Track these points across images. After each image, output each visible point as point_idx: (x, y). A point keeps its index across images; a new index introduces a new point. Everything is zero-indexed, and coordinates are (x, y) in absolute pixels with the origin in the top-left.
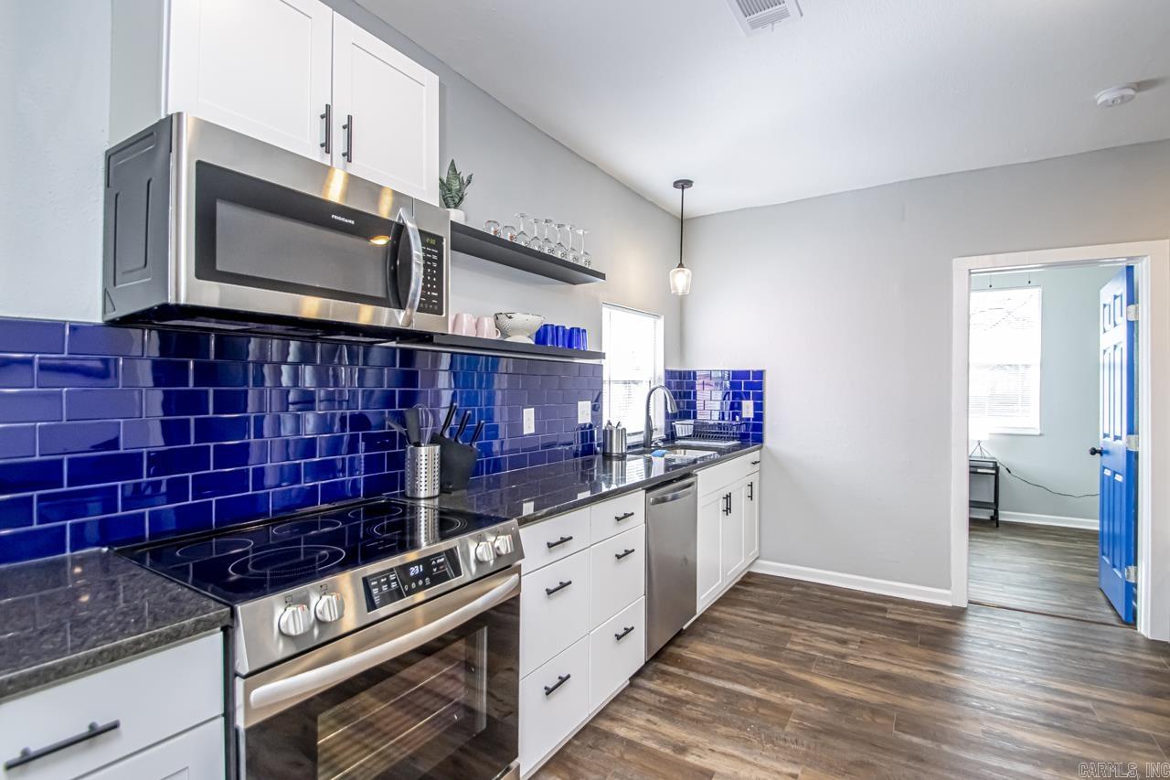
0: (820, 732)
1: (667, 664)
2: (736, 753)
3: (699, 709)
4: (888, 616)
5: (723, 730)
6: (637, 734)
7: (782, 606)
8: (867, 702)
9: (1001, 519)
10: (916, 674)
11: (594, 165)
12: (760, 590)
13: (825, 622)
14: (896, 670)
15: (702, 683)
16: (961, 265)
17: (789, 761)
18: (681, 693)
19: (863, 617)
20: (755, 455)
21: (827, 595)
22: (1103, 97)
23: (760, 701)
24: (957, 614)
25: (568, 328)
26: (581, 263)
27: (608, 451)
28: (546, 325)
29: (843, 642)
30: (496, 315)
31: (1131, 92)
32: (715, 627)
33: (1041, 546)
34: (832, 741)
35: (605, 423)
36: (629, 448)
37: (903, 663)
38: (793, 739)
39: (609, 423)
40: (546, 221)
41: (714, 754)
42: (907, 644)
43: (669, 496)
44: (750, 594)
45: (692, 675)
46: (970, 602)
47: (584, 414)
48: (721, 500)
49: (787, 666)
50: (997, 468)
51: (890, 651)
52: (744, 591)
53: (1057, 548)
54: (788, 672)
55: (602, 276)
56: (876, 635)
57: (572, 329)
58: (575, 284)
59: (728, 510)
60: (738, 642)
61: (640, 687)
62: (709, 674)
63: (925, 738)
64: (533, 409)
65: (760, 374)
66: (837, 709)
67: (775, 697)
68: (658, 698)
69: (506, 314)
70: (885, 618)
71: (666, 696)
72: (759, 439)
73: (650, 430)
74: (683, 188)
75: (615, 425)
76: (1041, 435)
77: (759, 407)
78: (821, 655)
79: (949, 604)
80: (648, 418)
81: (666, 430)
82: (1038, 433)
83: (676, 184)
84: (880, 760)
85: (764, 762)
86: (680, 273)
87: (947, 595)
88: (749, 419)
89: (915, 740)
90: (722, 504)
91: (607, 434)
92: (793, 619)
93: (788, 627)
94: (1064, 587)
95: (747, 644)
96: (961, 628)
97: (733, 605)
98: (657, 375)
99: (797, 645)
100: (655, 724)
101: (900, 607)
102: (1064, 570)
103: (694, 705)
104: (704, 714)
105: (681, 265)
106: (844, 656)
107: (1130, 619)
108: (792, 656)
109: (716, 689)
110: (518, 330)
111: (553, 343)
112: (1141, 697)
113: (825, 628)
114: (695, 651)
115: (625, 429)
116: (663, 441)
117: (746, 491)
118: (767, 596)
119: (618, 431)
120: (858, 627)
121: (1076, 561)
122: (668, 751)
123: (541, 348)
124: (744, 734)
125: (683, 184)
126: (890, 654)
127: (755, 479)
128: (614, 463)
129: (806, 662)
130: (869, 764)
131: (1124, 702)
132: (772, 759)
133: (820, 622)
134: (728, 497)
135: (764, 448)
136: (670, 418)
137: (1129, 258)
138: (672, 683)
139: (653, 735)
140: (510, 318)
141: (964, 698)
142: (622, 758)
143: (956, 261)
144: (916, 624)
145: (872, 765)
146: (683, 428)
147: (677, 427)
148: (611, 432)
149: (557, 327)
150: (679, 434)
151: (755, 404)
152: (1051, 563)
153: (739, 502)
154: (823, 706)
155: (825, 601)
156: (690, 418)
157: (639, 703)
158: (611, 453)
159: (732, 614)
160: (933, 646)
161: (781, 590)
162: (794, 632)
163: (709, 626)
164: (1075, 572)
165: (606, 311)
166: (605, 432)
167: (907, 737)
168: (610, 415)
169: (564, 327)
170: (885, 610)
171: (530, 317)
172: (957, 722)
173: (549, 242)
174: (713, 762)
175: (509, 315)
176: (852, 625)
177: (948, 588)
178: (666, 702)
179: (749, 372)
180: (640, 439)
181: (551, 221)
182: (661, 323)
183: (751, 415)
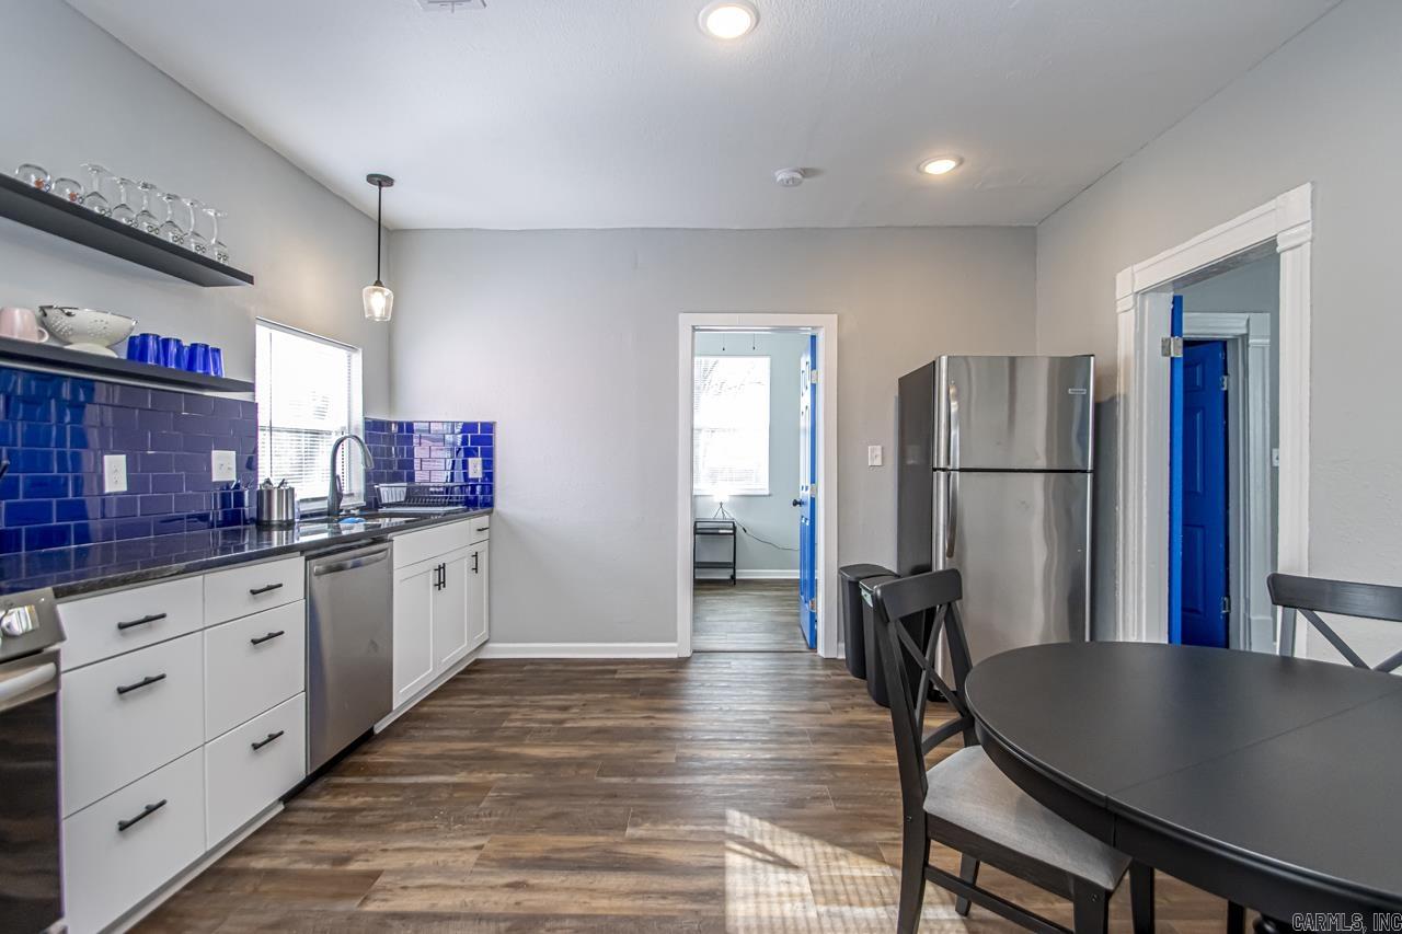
0: (519, 798)
1: (343, 776)
2: (416, 844)
3: (377, 813)
4: (617, 676)
5: (404, 826)
6: (285, 860)
7: (509, 687)
8: (575, 758)
9: (737, 577)
10: (629, 722)
11: (242, 127)
12: (486, 676)
13: (549, 694)
14: (610, 723)
15: (385, 785)
16: (686, 321)
17: (478, 835)
18: (356, 802)
19: (593, 682)
20: (483, 521)
21: (560, 667)
22: (781, 175)
23: (457, 786)
24: (682, 663)
25: (186, 343)
26: (213, 255)
27: (265, 518)
28: (145, 337)
29: (565, 709)
30: (42, 308)
31: (799, 176)
32: (418, 724)
33: (764, 596)
34: (529, 803)
35: (261, 481)
36: (303, 516)
37: (619, 716)
38: (487, 812)
39: (268, 481)
40: (145, 186)
41: (388, 854)
42: (630, 698)
43: (350, 563)
44: (474, 681)
45: (376, 780)
46: (695, 652)
47: (223, 467)
48: (431, 573)
49: (499, 744)
50: (734, 528)
51: (608, 707)
52: (464, 680)
53: (777, 596)
54: (497, 750)
55: (249, 279)
56: (601, 696)
57: (194, 346)
58: (204, 286)
59: (440, 584)
60: (446, 733)
61: (296, 810)
62: (400, 774)
63: (623, 776)
64: (124, 457)
65: (489, 427)
66: (543, 772)
67: (475, 778)
68: (323, 815)
69: (61, 309)
70: (613, 679)
71: (333, 810)
72: (489, 504)
73: (337, 494)
74: (380, 185)
75: (275, 483)
76: (770, 495)
77: (488, 465)
78: (537, 725)
79: (675, 656)
80: (335, 478)
81: (366, 495)
82: (767, 493)
83: (371, 178)
84: (575, 806)
85: (447, 844)
86: (377, 293)
87: (673, 648)
88: (476, 480)
89: (614, 780)
90: (432, 578)
91: (263, 497)
92: (517, 697)
93: (509, 706)
94: (774, 628)
95: (455, 733)
96: (685, 675)
97: (447, 697)
98: (353, 424)
99: (515, 722)
100: (312, 843)
101: (632, 666)
102: (778, 614)
103: (371, 810)
104: (384, 816)
105: (378, 283)
106: (562, 721)
107: (813, 646)
108: (507, 733)
109: (403, 787)
110: (84, 335)
111: (157, 360)
112: (807, 702)
113: (549, 700)
114: (388, 754)
115: (292, 490)
116: (362, 509)
117: (468, 563)
118: (492, 680)
119: (280, 492)
120: (583, 691)
121: (789, 605)
122: (325, 867)
123: (136, 367)
124: (431, 823)
125: (381, 181)
126: (608, 710)
127: (482, 548)
128: (275, 534)
129: (521, 736)
130: (563, 814)
131: (793, 709)
132: (459, 838)
133: (544, 694)
134: (441, 569)
135: (494, 514)
136: (372, 478)
137: (813, 328)
138: (347, 794)
139: (303, 855)
140: (69, 314)
141: (668, 734)
142: (255, 891)
143: (682, 316)
144: (641, 679)
145: (567, 813)
146: (390, 492)
147: (382, 489)
148: (270, 493)
149: (166, 342)
150: (385, 500)
151: (483, 461)
152: (770, 609)
153: (459, 574)
154: (527, 773)
155: (557, 674)
156: (403, 481)
157: (292, 827)
158: (269, 521)
159: (446, 706)
160: (652, 695)
161: (507, 672)
162: (515, 710)
163: (413, 724)
164: (786, 614)
165: (262, 332)
166: (260, 493)
167: (605, 780)
168: (270, 469)
169: (178, 341)
170: (615, 672)
171: (108, 317)
172: (656, 755)
173: (150, 216)
174: (383, 861)
175: (66, 311)
176: (577, 691)
177: (675, 641)
178: (333, 817)
179: (475, 424)
180: (324, 505)
181: (153, 187)
182: (357, 358)
183: (479, 475)
